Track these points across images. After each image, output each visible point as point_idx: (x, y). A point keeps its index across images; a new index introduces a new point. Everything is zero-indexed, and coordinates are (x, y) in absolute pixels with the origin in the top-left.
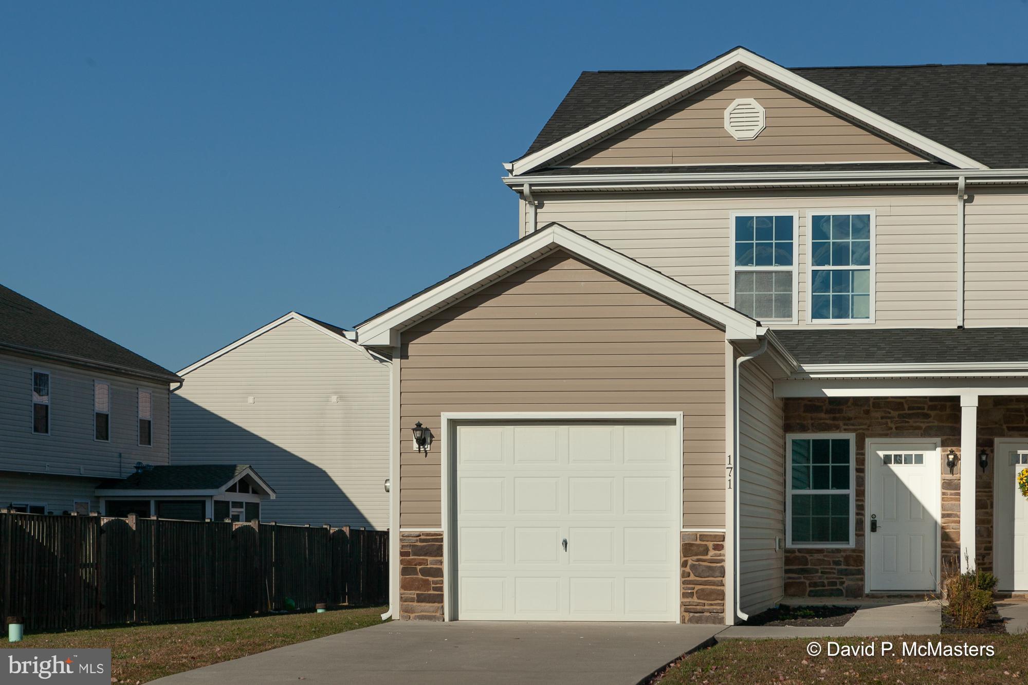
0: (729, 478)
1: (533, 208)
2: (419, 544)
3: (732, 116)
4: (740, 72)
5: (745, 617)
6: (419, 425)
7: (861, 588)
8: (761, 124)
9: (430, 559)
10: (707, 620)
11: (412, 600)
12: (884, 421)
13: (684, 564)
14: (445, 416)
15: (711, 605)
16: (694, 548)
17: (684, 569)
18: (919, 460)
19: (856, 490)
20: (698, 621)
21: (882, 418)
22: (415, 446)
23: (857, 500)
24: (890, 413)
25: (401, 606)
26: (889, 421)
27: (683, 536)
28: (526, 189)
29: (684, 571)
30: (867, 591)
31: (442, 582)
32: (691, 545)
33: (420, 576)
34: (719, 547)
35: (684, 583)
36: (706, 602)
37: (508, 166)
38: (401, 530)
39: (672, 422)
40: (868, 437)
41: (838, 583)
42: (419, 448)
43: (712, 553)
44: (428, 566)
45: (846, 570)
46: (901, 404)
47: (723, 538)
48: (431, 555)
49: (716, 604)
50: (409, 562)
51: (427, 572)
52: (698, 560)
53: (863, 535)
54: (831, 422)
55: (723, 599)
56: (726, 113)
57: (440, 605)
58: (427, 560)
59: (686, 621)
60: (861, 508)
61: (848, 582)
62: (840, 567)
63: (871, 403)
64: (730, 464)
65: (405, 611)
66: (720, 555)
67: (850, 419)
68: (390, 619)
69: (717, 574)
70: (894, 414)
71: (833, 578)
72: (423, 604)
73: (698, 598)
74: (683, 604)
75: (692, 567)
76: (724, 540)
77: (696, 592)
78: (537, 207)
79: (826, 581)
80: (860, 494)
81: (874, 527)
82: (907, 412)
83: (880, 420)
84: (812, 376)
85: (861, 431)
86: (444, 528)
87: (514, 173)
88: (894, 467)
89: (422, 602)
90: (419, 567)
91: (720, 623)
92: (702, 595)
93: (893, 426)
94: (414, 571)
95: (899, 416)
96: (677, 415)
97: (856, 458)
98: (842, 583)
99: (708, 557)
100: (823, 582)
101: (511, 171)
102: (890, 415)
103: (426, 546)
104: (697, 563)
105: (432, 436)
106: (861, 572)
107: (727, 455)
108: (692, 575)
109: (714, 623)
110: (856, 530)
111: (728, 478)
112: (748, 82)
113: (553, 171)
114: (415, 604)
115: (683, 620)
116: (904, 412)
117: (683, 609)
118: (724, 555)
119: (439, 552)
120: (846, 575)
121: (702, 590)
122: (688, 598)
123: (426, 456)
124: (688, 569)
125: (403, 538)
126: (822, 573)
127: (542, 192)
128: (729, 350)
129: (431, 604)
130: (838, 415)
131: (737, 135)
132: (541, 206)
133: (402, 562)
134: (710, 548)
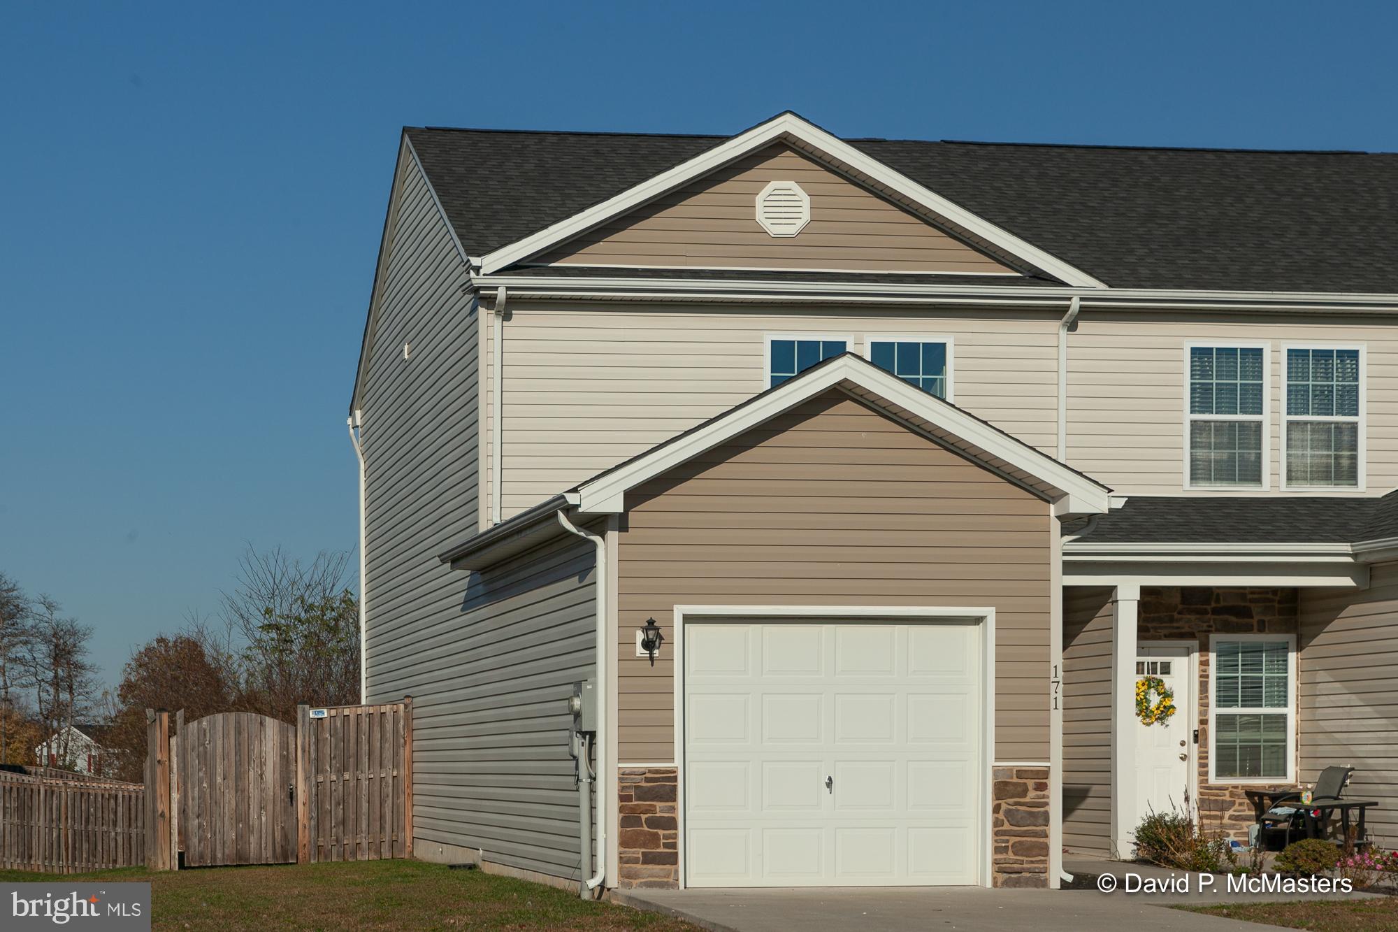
0: (1055, 695)
1: (499, 320)
2: (643, 784)
3: (766, 203)
5: (1069, 878)
6: (651, 623)
8: (806, 216)
9: (659, 805)
10: (1027, 883)
11: (636, 861)
13: (996, 809)
14: (681, 610)
15: (1031, 862)
16: (1011, 788)
17: (996, 815)
20: (1015, 883)
22: (640, 651)
25: (621, 870)
27: (996, 772)
28: (501, 294)
29: (997, 818)
31: (675, 836)
32: (1006, 784)
33: (646, 828)
34: (1042, 787)
35: (996, 834)
36: (1025, 859)
38: (620, 765)
39: (978, 620)
43: (1032, 795)
44: (658, 815)
47: (1045, 773)
48: (661, 799)
49: (1037, 862)
50: (633, 809)
51: (655, 823)
52: (1014, 804)
55: (1049, 855)
56: (758, 200)
57: (672, 867)
58: (655, 806)
59: (1000, 884)
64: (1056, 677)
65: (628, 877)
66: (1044, 797)
69: (1041, 821)
72: (651, 866)
73: (1015, 854)
74: (995, 862)
75: (1008, 813)
76: (1049, 777)
77: (1012, 846)
78: (503, 319)
86: (678, 763)
87: (482, 272)
89: (650, 864)
90: (644, 817)
91: (1043, 886)
92: (1020, 849)
94: (638, 822)
96: (989, 612)
99: (1027, 800)
101: (480, 268)
103: (651, 786)
104: (1013, 808)
105: (661, 638)
107: (1052, 665)
108: (1006, 823)
109: (1036, 886)
111: (1053, 695)
112: (787, 159)
113: (529, 271)
114: (640, 866)
115: (996, 883)
117: (995, 868)
118: (1048, 797)
119: (671, 795)
121: (1020, 842)
122: (1001, 853)
123: (652, 665)
124: (1001, 816)
125: (624, 776)
127: (516, 298)
128: (1056, 526)
129: (661, 867)
131: (775, 231)
132: (508, 317)
133: (621, 809)
134: (1030, 788)
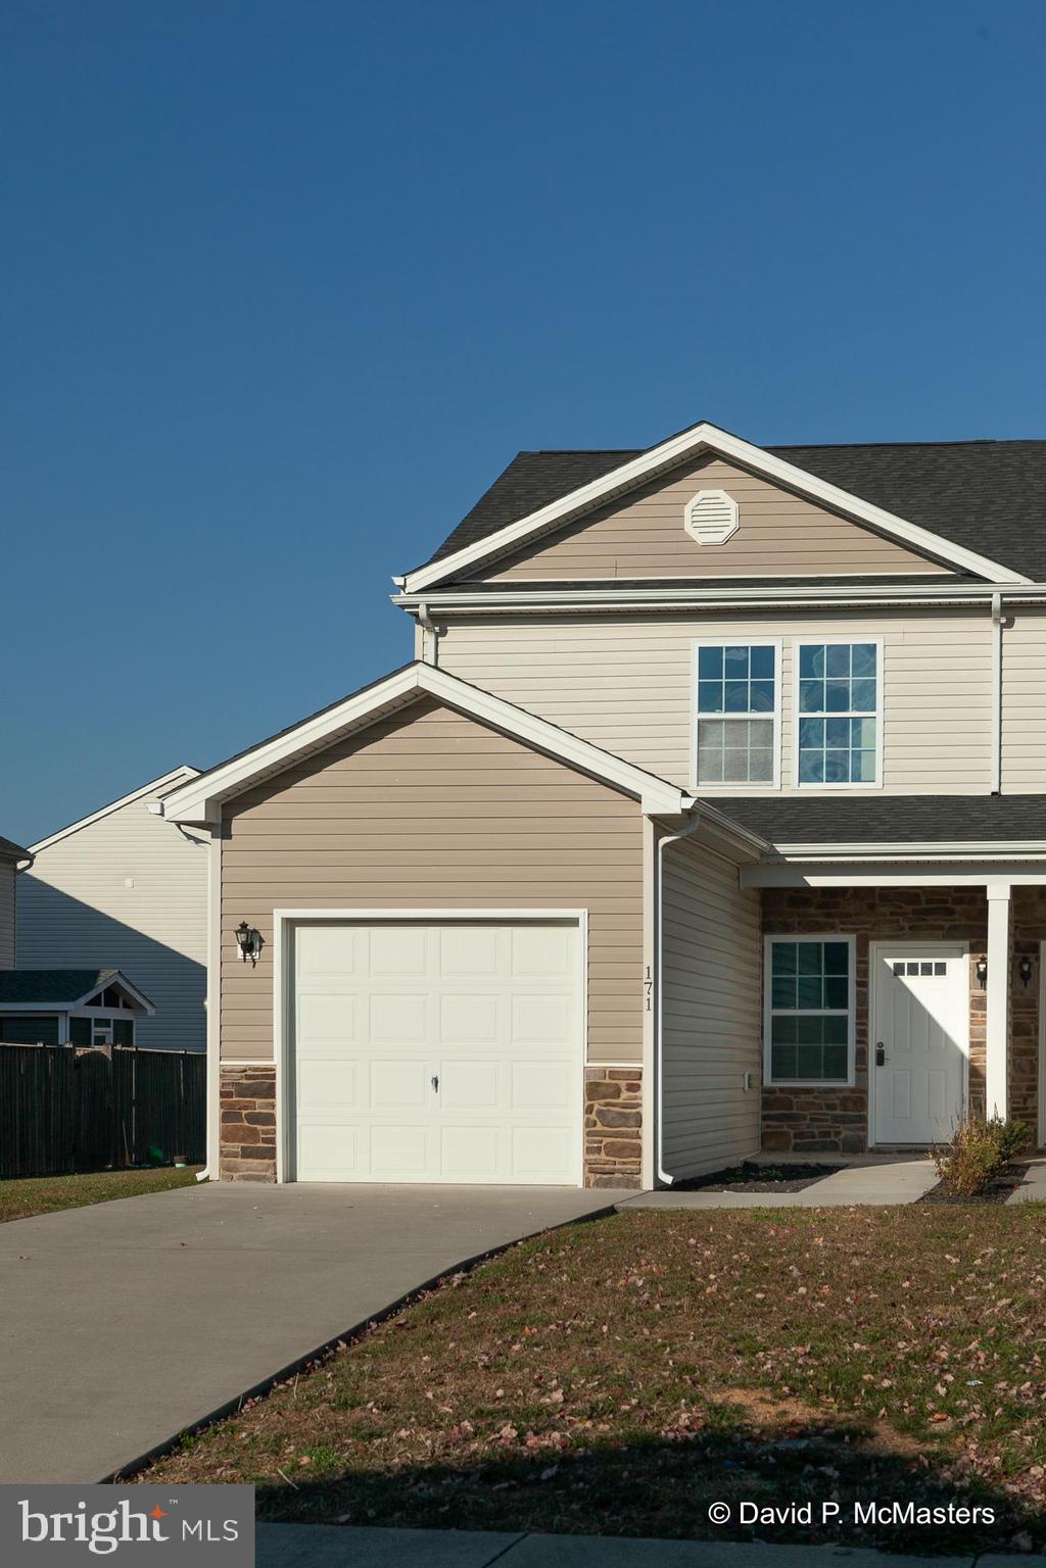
0: (648, 997)
1: (433, 636)
2: (244, 1081)
3: (695, 513)
4: (705, 455)
5: (668, 1179)
6: (244, 926)
7: (863, 1141)
8: (733, 524)
9: (258, 1101)
10: (619, 1184)
11: (235, 1155)
12: (894, 918)
13: (589, 1110)
14: (279, 914)
15: (624, 1163)
16: (603, 1089)
17: (590, 1116)
18: (941, 969)
19: (857, 1010)
20: (607, 1184)
21: (892, 914)
22: (240, 952)
23: (857, 1024)
24: (901, 907)
25: (221, 1162)
26: (900, 918)
27: (587, 1072)
28: (422, 611)
29: (588, 1119)
30: (870, 1144)
31: (274, 1132)
32: (598, 1084)
33: (246, 1124)
34: (635, 1088)
35: (588, 1134)
36: (617, 1160)
37: (399, 581)
38: (222, 1063)
39: (574, 922)
40: (873, 939)
41: (832, 1134)
42: (245, 956)
43: (625, 1094)
44: (256, 1111)
45: (843, 1116)
46: (918, 895)
47: (640, 1076)
48: (260, 1096)
49: (630, 1163)
50: (232, 1105)
51: (255, 1118)
52: (607, 1105)
53: (866, 1070)
54: (825, 920)
55: (640, 1156)
56: (687, 510)
57: (272, 1161)
58: (255, 1102)
59: (591, 1183)
60: (862, 1034)
61: (846, 1132)
62: (833, 1112)
63: (877, 894)
64: (649, 978)
65: (226, 1169)
66: (636, 1098)
67: (849, 915)
68: (207, 1180)
69: (633, 1123)
70: (908, 908)
71: (828, 1127)
72: (250, 1160)
73: (607, 1155)
74: (587, 1162)
75: (600, 1113)
76: (640, 1079)
77: (605, 1146)
78: (438, 635)
79: (816, 1131)
80: (862, 1015)
81: (880, 1060)
82: (924, 906)
83: (888, 918)
84: (788, 859)
85: (862, 932)
86: (277, 1062)
87: (407, 591)
88: (908, 980)
89: (248, 1157)
90: (244, 1112)
91: (635, 1188)
92: (612, 1150)
93: (906, 925)
94: (238, 1118)
95: (915, 912)
97: (857, 968)
98: (838, 1133)
99: (620, 1101)
100: (812, 1133)
101: (403, 587)
102: (899, 910)
103: (252, 1084)
104: (605, 1108)
105: (261, 941)
106: (863, 1119)
107: (646, 967)
108: (599, 1123)
109: (627, 1187)
110: (857, 1064)
111: (646, 996)
112: (716, 468)
113: (457, 588)
114: (239, 1160)
115: (587, 1183)
116: (920, 907)
117: (587, 1169)
118: (641, 1099)
119: (270, 1092)
120: (843, 1122)
121: (612, 1143)
122: (593, 1153)
123: (254, 967)
124: (593, 1116)
125: (224, 1073)
126: (811, 1119)
127: (444, 614)
128: (648, 828)
129: (259, 1161)
130: (832, 911)
131: (701, 539)
132: (443, 633)
133: (222, 1105)
134: (623, 1090)
